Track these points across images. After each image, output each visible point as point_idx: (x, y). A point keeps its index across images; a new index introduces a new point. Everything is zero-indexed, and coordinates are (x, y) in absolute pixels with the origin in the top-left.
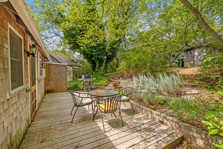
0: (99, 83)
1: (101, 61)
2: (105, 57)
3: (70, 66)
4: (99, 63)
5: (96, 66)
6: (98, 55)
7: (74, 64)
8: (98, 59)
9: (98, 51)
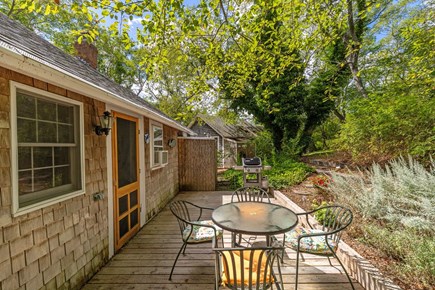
0: (281, 177)
1: (293, 125)
2: (304, 116)
3: (234, 139)
4: (288, 130)
5: (282, 137)
6: (286, 112)
7: (242, 135)
8: (286, 121)
9: (284, 104)
